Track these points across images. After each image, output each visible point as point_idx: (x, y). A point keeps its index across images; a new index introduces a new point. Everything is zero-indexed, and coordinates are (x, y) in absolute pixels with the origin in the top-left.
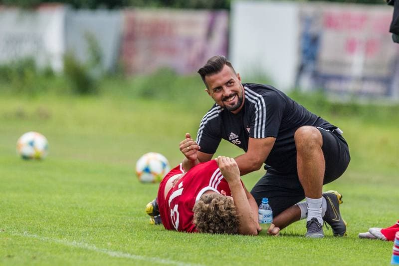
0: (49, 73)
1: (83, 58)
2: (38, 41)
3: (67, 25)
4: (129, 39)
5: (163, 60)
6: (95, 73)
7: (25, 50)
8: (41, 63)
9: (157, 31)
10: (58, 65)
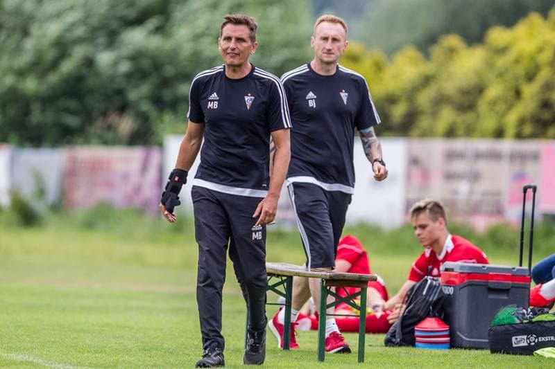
1: (28, 192)
4: (70, 175)
5: (101, 194)
6: (39, 207)
9: (96, 167)
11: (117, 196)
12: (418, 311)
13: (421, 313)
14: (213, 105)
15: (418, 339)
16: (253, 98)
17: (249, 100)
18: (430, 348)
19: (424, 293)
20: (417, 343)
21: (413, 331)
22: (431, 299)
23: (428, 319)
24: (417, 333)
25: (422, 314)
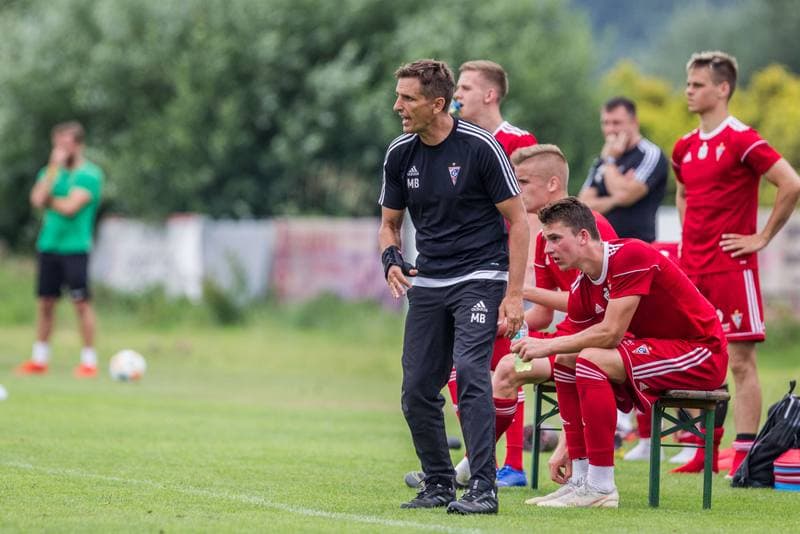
0: (184, 301)
1: (225, 282)
2: (169, 262)
3: (205, 241)
4: (281, 257)
5: (323, 282)
6: (241, 301)
7: (154, 273)
8: (174, 288)
9: (315, 247)
10: (194, 290)
11: (345, 283)
12: (778, 440)
13: (781, 443)
14: (414, 184)
15: (778, 477)
16: (458, 168)
17: (453, 171)
18: (794, 489)
19: (786, 416)
20: (776, 483)
21: (771, 468)
22: (794, 424)
23: (791, 451)
24: (776, 470)
25: (783, 444)
